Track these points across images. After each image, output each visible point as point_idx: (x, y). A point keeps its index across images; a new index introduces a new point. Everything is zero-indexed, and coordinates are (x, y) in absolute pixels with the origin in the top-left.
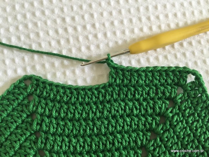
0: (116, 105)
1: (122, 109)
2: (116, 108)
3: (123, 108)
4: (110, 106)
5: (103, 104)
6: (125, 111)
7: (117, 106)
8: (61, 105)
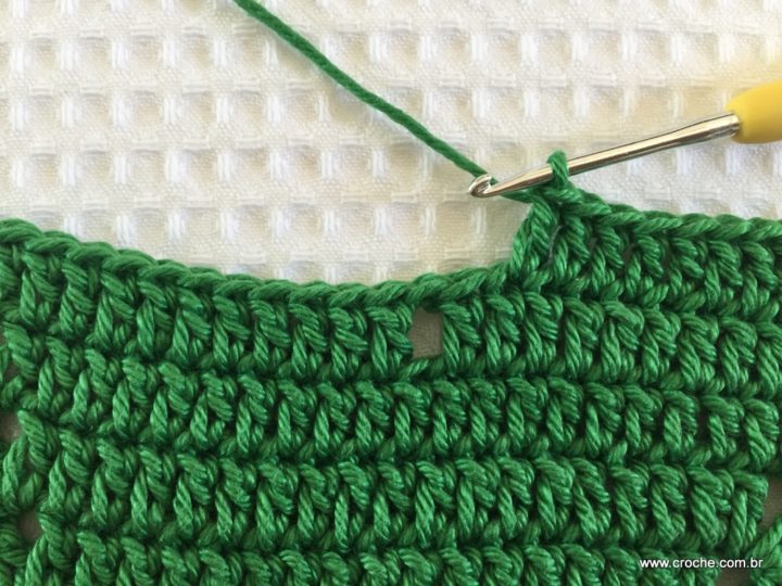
0: (485, 478)
1: (518, 503)
2: (488, 497)
3: (528, 495)
4: (452, 484)
5: (411, 465)
6: (534, 514)
7: (489, 487)
8: (176, 462)
